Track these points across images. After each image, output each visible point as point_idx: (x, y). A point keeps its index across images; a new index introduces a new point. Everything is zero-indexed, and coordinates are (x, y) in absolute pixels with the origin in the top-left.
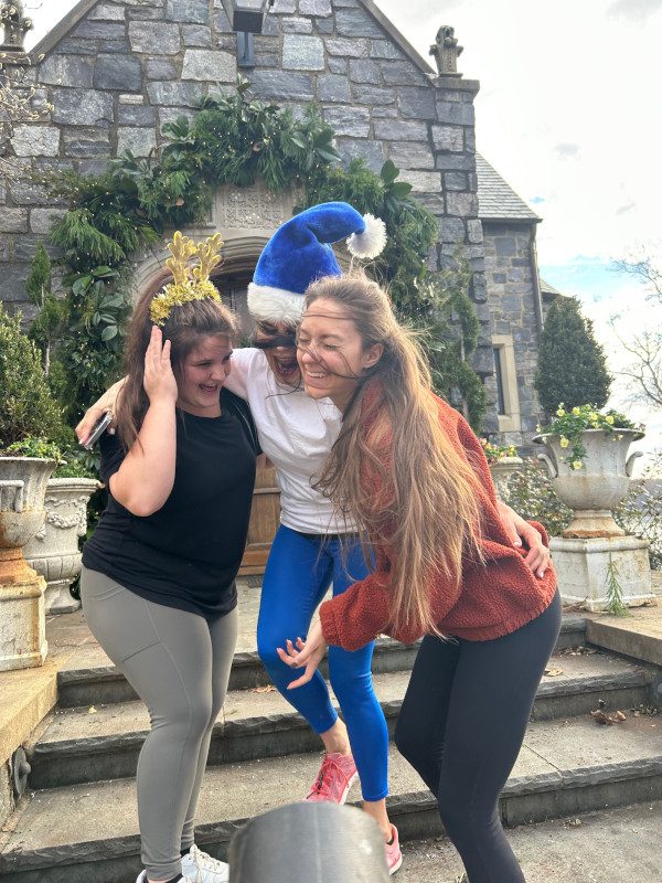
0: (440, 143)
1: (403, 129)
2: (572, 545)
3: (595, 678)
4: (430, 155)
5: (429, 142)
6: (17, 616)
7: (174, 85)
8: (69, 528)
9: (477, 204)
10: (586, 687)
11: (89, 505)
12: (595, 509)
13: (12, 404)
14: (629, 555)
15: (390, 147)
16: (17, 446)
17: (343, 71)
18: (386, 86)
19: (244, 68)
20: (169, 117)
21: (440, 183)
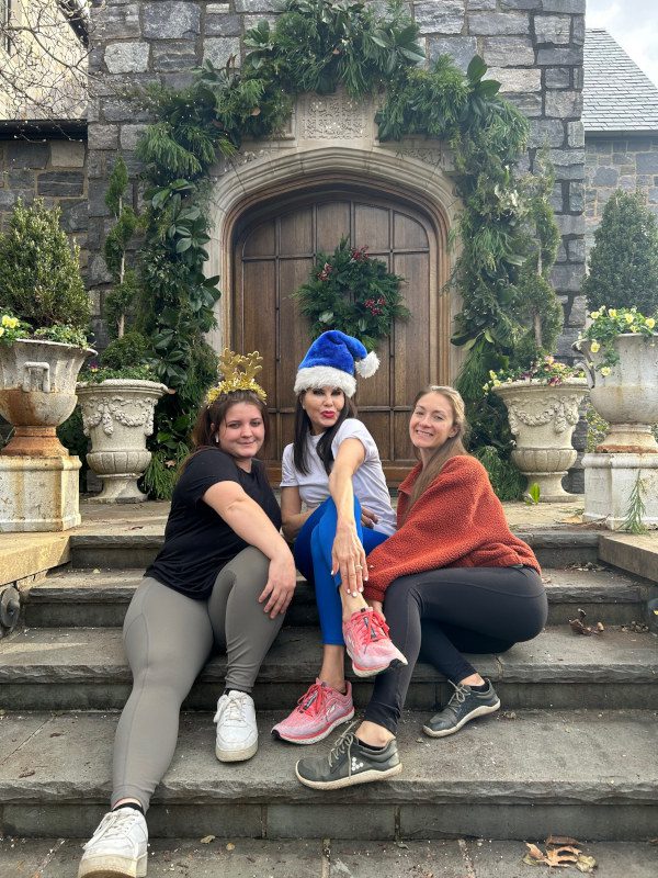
0: (542, 35)
1: (502, 22)
2: (601, 460)
3: (582, 589)
4: (530, 50)
5: (531, 36)
6: (42, 485)
8: (135, 426)
12: (631, 424)
13: (40, 291)
15: (485, 43)
16: (43, 331)
20: (253, 24)
21: (539, 81)
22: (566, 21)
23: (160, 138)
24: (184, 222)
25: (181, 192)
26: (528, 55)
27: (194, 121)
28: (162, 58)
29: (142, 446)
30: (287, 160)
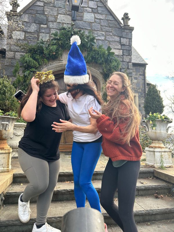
0: (123, 42)
1: (113, 38)
2: (151, 149)
3: (156, 186)
4: (120, 45)
5: (120, 42)
6: (4, 158)
7: (55, 23)
8: (19, 136)
9: (131, 59)
10: (153, 188)
11: (25, 130)
12: (158, 141)
13: (7, 102)
14: (166, 153)
15: (110, 43)
16: (8, 113)
17: (99, 22)
18: (110, 27)
19: (73, 20)
20: (53, 31)
21: (122, 53)
22: (128, 40)
23: (28, 58)
25: (33, 72)
26: (119, 47)
28: (28, 36)
30: (61, 65)
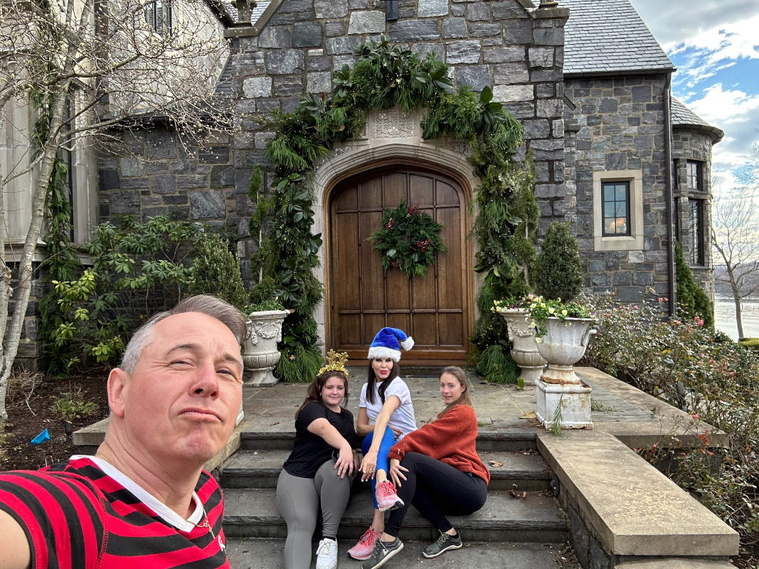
0: (534, 61)
1: (506, 53)
2: (541, 385)
4: (526, 72)
7: (343, 39)
8: (270, 338)
12: (559, 365)
14: (576, 396)
15: (495, 69)
17: (463, 13)
18: (495, 21)
19: (391, 21)
21: (532, 93)
22: (551, 51)
23: (282, 150)
24: (298, 202)
25: (296, 182)
26: (525, 75)
27: (303, 134)
28: (280, 87)
29: (275, 349)
30: (364, 153)
